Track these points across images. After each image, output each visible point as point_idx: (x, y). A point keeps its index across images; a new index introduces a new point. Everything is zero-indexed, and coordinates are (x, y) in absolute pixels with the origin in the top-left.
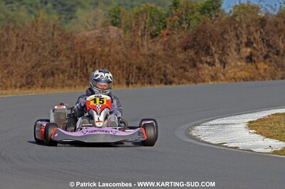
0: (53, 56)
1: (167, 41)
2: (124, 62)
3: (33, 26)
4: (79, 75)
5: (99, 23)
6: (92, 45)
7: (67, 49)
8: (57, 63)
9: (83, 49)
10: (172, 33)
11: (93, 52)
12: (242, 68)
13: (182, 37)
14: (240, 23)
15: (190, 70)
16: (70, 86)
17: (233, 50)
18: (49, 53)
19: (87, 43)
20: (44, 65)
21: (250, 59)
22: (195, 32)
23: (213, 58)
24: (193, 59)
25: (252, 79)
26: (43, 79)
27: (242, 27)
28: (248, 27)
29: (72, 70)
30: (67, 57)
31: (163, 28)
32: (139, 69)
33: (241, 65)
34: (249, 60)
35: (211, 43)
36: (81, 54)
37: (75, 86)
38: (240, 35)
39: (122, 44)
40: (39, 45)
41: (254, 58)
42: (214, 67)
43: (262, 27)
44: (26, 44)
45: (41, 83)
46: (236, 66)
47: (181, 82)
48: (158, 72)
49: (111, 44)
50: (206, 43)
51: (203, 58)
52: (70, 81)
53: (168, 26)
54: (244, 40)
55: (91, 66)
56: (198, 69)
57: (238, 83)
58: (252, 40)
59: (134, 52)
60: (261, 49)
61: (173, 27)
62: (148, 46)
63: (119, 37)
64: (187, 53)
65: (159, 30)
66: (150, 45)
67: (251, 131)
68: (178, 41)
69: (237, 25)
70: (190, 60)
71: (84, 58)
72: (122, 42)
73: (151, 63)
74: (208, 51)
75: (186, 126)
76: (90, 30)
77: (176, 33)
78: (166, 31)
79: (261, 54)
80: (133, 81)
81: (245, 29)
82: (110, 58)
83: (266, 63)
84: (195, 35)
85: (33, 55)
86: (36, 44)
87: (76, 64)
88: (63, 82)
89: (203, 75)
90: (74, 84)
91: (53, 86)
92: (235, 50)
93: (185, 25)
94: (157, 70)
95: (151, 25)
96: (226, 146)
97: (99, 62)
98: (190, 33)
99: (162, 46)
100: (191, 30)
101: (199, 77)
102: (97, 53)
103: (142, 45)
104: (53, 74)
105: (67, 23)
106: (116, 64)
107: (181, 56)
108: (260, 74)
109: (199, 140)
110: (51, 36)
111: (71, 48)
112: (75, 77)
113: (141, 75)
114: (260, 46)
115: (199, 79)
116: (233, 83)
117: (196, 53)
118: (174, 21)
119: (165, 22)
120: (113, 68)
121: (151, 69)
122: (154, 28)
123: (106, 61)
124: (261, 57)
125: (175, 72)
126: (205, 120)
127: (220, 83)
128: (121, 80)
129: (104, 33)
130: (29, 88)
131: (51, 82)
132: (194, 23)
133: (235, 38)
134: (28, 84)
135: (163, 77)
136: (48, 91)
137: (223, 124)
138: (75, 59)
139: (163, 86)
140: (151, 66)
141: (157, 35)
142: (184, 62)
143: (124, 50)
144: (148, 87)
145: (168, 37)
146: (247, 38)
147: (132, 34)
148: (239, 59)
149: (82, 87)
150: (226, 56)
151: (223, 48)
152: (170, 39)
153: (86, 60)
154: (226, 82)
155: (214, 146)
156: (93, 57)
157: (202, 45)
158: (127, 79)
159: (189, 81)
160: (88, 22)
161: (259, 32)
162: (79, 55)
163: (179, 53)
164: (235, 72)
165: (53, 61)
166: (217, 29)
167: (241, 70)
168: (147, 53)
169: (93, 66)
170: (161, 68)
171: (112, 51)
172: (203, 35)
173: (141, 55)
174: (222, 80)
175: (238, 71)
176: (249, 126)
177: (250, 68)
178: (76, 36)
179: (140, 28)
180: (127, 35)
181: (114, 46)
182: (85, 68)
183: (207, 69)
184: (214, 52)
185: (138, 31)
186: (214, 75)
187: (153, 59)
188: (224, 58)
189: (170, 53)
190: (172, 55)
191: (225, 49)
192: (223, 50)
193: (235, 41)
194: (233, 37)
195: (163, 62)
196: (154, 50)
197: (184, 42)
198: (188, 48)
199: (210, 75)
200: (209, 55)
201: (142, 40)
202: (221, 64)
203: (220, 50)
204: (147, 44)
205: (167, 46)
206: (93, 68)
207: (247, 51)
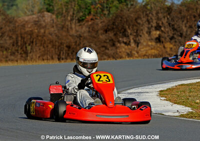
1: (91, 25)
2: (56, 41)
4: (20, 52)
5: (36, 10)
6: (30, 28)
7: (10, 30)
9: (23, 31)
11: (31, 33)
12: (153, 47)
13: (104, 22)
14: (151, 10)
15: (110, 49)
17: (145, 33)
19: (26, 26)
21: (159, 40)
22: (114, 18)
23: (129, 39)
24: (112, 40)
27: (152, 14)
28: (157, 13)
29: (14, 48)
30: (10, 37)
31: (88, 14)
32: (69, 47)
33: (152, 45)
34: (157, 41)
35: (127, 27)
36: (21, 34)
37: (17, 61)
38: (151, 21)
39: (55, 27)
41: (162, 39)
42: (129, 46)
43: (169, 14)
46: (148, 45)
47: (103, 58)
49: (45, 26)
50: (123, 27)
51: (121, 39)
52: (12, 57)
53: (92, 13)
54: (154, 25)
56: (117, 48)
57: (150, 59)
58: (160, 24)
59: (64, 34)
60: (168, 32)
61: (97, 13)
63: (52, 22)
64: (107, 34)
65: (84, 16)
66: (77, 28)
67: (161, 98)
68: (100, 25)
69: (148, 12)
70: (110, 41)
71: (24, 38)
72: (54, 25)
73: (78, 42)
74: (125, 35)
76: (28, 16)
77: (98, 18)
78: (91, 17)
79: (168, 36)
80: (64, 57)
81: (155, 15)
82: (45, 38)
83: (171, 44)
84: (115, 20)
87: (17, 43)
89: (120, 52)
92: (147, 33)
93: (106, 12)
95: (78, 12)
97: (36, 41)
98: (110, 19)
99: (87, 29)
100: (111, 16)
101: (117, 54)
102: (35, 35)
103: (71, 28)
105: (9, 9)
106: (50, 43)
107: (103, 37)
108: (166, 52)
111: (13, 29)
112: (16, 53)
113: (70, 52)
114: (167, 30)
115: (117, 55)
116: (146, 59)
117: (115, 35)
118: (97, 8)
119: (90, 9)
120: (47, 46)
122: (81, 14)
123: (42, 41)
124: (168, 38)
126: (123, 89)
128: (54, 56)
129: (40, 18)
132: (113, 10)
133: (147, 23)
137: (138, 93)
138: (17, 38)
140: (79, 45)
141: (83, 20)
142: (105, 42)
143: (56, 32)
145: (92, 21)
146: (156, 23)
147: (63, 18)
148: (150, 40)
149: (23, 62)
150: (139, 37)
151: (137, 30)
152: (94, 23)
153: (25, 40)
154: (140, 59)
156: (31, 37)
157: (120, 28)
158: (59, 55)
160: (27, 8)
161: (166, 18)
162: (19, 35)
163: (102, 35)
164: (147, 51)
166: (132, 15)
167: (152, 49)
168: (75, 34)
169: (31, 44)
171: (47, 32)
172: (121, 20)
173: (70, 36)
174: (136, 57)
175: (149, 50)
176: (160, 94)
177: (159, 47)
178: (17, 20)
179: (69, 14)
180: (59, 20)
181: (48, 29)
182: (25, 46)
183: (124, 47)
184: (129, 34)
185: (67, 17)
186: (129, 53)
187: (80, 39)
188: (137, 39)
189: (94, 34)
190: (95, 36)
191: (139, 32)
192: (137, 32)
193: (147, 26)
194: (145, 22)
195: (89, 42)
196: (81, 32)
197: (105, 26)
198: (109, 31)
199: (127, 52)
200: (126, 36)
201: (71, 24)
202: (135, 44)
203: (135, 32)
204: (75, 27)
205: (91, 29)
206: (32, 46)
207: (156, 33)
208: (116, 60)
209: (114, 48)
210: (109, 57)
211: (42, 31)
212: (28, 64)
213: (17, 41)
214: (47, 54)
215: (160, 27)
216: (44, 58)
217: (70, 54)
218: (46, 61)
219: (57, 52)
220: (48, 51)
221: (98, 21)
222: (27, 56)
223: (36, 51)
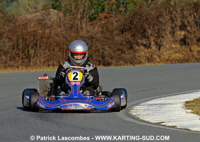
1: (105, 23)
2: (63, 44)
4: (20, 56)
5: (40, 6)
6: (33, 27)
9: (24, 31)
11: (34, 34)
12: (177, 50)
13: (119, 20)
14: (175, 7)
15: (126, 52)
16: (12, 66)
17: (168, 33)
19: (28, 26)
21: (184, 41)
22: (132, 15)
23: (149, 40)
24: (130, 42)
25: (186, 61)
28: (182, 10)
29: (14, 52)
30: (10, 39)
31: (101, 11)
33: (176, 48)
34: (183, 42)
35: (147, 26)
36: (23, 36)
37: (18, 67)
38: (175, 19)
41: (188, 41)
42: (149, 49)
43: (196, 11)
46: (171, 48)
47: (119, 63)
48: (97, 54)
49: (51, 26)
50: (142, 26)
51: (139, 41)
52: (12, 63)
53: (106, 10)
54: (179, 24)
55: (32, 48)
56: (135, 52)
57: (174, 64)
58: (186, 23)
59: (73, 35)
60: (195, 32)
61: (111, 10)
63: (59, 20)
64: (124, 35)
65: (97, 13)
66: (88, 28)
67: (187, 111)
68: (115, 24)
69: (171, 9)
70: (127, 42)
71: (26, 40)
72: (62, 24)
74: (144, 35)
76: (30, 14)
77: (113, 16)
78: (104, 15)
79: (195, 37)
81: (179, 12)
82: (50, 40)
83: (199, 46)
84: (132, 18)
87: (18, 45)
88: (6, 62)
89: (139, 56)
90: (16, 65)
92: (170, 33)
93: (122, 9)
94: (95, 52)
95: (90, 9)
96: (164, 126)
97: (40, 44)
98: (127, 17)
99: (100, 29)
100: (128, 13)
102: (38, 36)
103: (82, 28)
105: (8, 6)
106: (56, 46)
107: (118, 39)
108: (193, 56)
109: (138, 119)
111: (12, 30)
112: (17, 58)
114: (193, 29)
115: (135, 60)
116: (169, 65)
117: (133, 36)
118: (112, 5)
119: (104, 6)
120: (53, 50)
122: (93, 11)
123: (47, 43)
124: (195, 40)
125: (113, 54)
126: (143, 100)
127: (156, 64)
129: (45, 16)
132: (131, 7)
133: (170, 21)
135: (101, 59)
137: (160, 104)
138: (18, 40)
142: (121, 44)
143: (64, 32)
145: (106, 19)
146: (181, 21)
147: (73, 17)
148: (174, 41)
149: (24, 68)
150: (161, 38)
151: (159, 30)
152: (108, 21)
153: (27, 42)
154: (162, 64)
155: (154, 126)
156: (34, 39)
157: (139, 28)
159: (127, 63)
160: (29, 5)
161: (193, 16)
162: (20, 37)
163: (117, 36)
164: (170, 54)
166: (153, 13)
167: (176, 52)
168: (87, 36)
169: (34, 47)
170: (98, 50)
171: (52, 33)
172: (140, 19)
174: (157, 62)
175: (173, 53)
176: (186, 106)
177: (184, 50)
178: (18, 19)
179: (79, 12)
180: (67, 18)
181: (55, 29)
182: (27, 50)
183: (143, 51)
184: (149, 35)
185: (77, 14)
186: (150, 57)
187: (92, 41)
189: (108, 35)
190: (109, 37)
191: (161, 32)
192: (158, 33)
193: (170, 24)
194: (168, 20)
195: (101, 44)
196: (93, 33)
197: (121, 25)
198: (125, 31)
199: (146, 57)
200: (145, 37)
201: (81, 22)
202: (156, 47)
203: (156, 33)
204: (86, 27)
205: (105, 29)
206: (35, 49)
207: (181, 34)
208: (134, 65)
209: (131, 51)
210: (126, 62)
211: (47, 31)
212: (31, 71)
213: (17, 43)
214: (53, 58)
215: (186, 26)
216: (50, 63)
218: (51, 67)
219: (65, 56)
220: (54, 55)
221: (113, 20)
222: (30, 61)
223: (40, 55)
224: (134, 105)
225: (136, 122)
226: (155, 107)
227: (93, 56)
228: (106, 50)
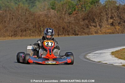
0: (26, 22)
1: (76, 16)
2: (57, 25)
3: (17, 9)
4: (37, 31)
5: (46, 8)
6: (43, 18)
7: (32, 19)
8: (27, 26)
9: (39, 20)
10: (78, 13)
11: (43, 21)
12: (109, 28)
13: (82, 15)
14: (108, 8)
15: (86, 29)
16: (33, 36)
17: (105, 20)
18: (24, 21)
19: (41, 17)
20: (22, 26)
21: (112, 24)
23: (96, 24)
24: (87, 24)
25: (113, 33)
26: (21, 33)
27: (109, 10)
28: (111, 10)
29: (34, 29)
30: (32, 23)
34: (112, 25)
35: (95, 17)
36: (38, 22)
37: (35, 36)
38: (108, 14)
39: (56, 18)
40: (20, 18)
41: (114, 24)
42: (96, 28)
43: (118, 10)
44: (14, 17)
45: (20, 35)
46: (106, 27)
47: (82, 34)
48: (72, 30)
49: (51, 17)
50: (93, 17)
51: (92, 24)
52: (33, 34)
53: (76, 10)
54: (110, 16)
55: (42, 27)
57: (107, 35)
58: (113, 16)
59: (61, 21)
60: (117, 20)
61: (79, 10)
62: (67, 19)
63: (54, 15)
64: (84, 21)
65: (72, 11)
66: (68, 18)
67: (112, 56)
69: (107, 9)
70: (86, 25)
71: (39, 24)
72: (56, 16)
74: (94, 21)
75: (84, 54)
76: (42, 11)
77: (80, 13)
78: (75, 12)
79: (117, 22)
80: (61, 34)
81: (110, 11)
82: (51, 23)
83: (119, 26)
84: (88, 13)
85: (17, 22)
86: (18, 17)
87: (36, 26)
88: (30, 34)
91: (25, 36)
92: (106, 20)
93: (84, 9)
95: (69, 9)
96: (102, 63)
97: (46, 25)
98: (86, 13)
99: (74, 19)
100: (86, 11)
101: (90, 32)
102: (45, 22)
103: (65, 18)
104: (25, 30)
105: (32, 8)
106: (53, 26)
107: (82, 23)
108: (116, 31)
109: (90, 60)
110: (25, 13)
111: (34, 19)
112: (35, 32)
114: (117, 19)
116: (105, 35)
117: (88, 22)
118: (79, 8)
119: (75, 8)
121: (68, 28)
122: (70, 10)
123: (49, 25)
124: (117, 24)
125: (79, 30)
126: (92, 51)
127: (99, 35)
129: (48, 12)
130: (15, 37)
131: (25, 34)
132: (88, 8)
133: (106, 15)
134: (14, 35)
135: (74, 32)
136: (23, 38)
137: (100, 53)
138: (36, 24)
139: (74, 36)
140: (69, 27)
142: (83, 26)
143: (57, 20)
144: (67, 36)
145: (76, 14)
146: (111, 15)
147: (61, 13)
148: (107, 24)
149: (38, 36)
150: (102, 23)
153: (40, 24)
154: (102, 35)
155: (97, 63)
156: (43, 23)
157: (91, 18)
158: (58, 33)
159: (86, 34)
160: (41, 8)
161: (116, 12)
162: (37, 22)
165: (26, 25)
166: (98, 11)
167: (108, 29)
168: (67, 22)
170: (73, 28)
172: (92, 14)
173: (64, 22)
175: (107, 30)
176: (112, 54)
177: (112, 28)
178: (36, 14)
179: (64, 11)
180: (58, 14)
181: (53, 19)
182: (40, 28)
183: (93, 29)
184: (96, 21)
185: (63, 12)
186: (96, 32)
187: (70, 24)
188: (101, 24)
189: (77, 21)
192: (100, 20)
193: (106, 17)
194: (105, 15)
195: (74, 26)
196: (70, 20)
197: (83, 17)
200: (94, 22)
201: (65, 16)
202: (99, 26)
204: (67, 17)
205: (76, 18)
206: (44, 28)
207: (111, 21)
208: (89, 35)
209: (88, 29)
211: (49, 20)
217: (64, 32)
219: (57, 31)
222: (41, 33)
224: (88, 53)
225: (89, 61)
226: (97, 54)
227: (70, 31)
228: (76, 28)
